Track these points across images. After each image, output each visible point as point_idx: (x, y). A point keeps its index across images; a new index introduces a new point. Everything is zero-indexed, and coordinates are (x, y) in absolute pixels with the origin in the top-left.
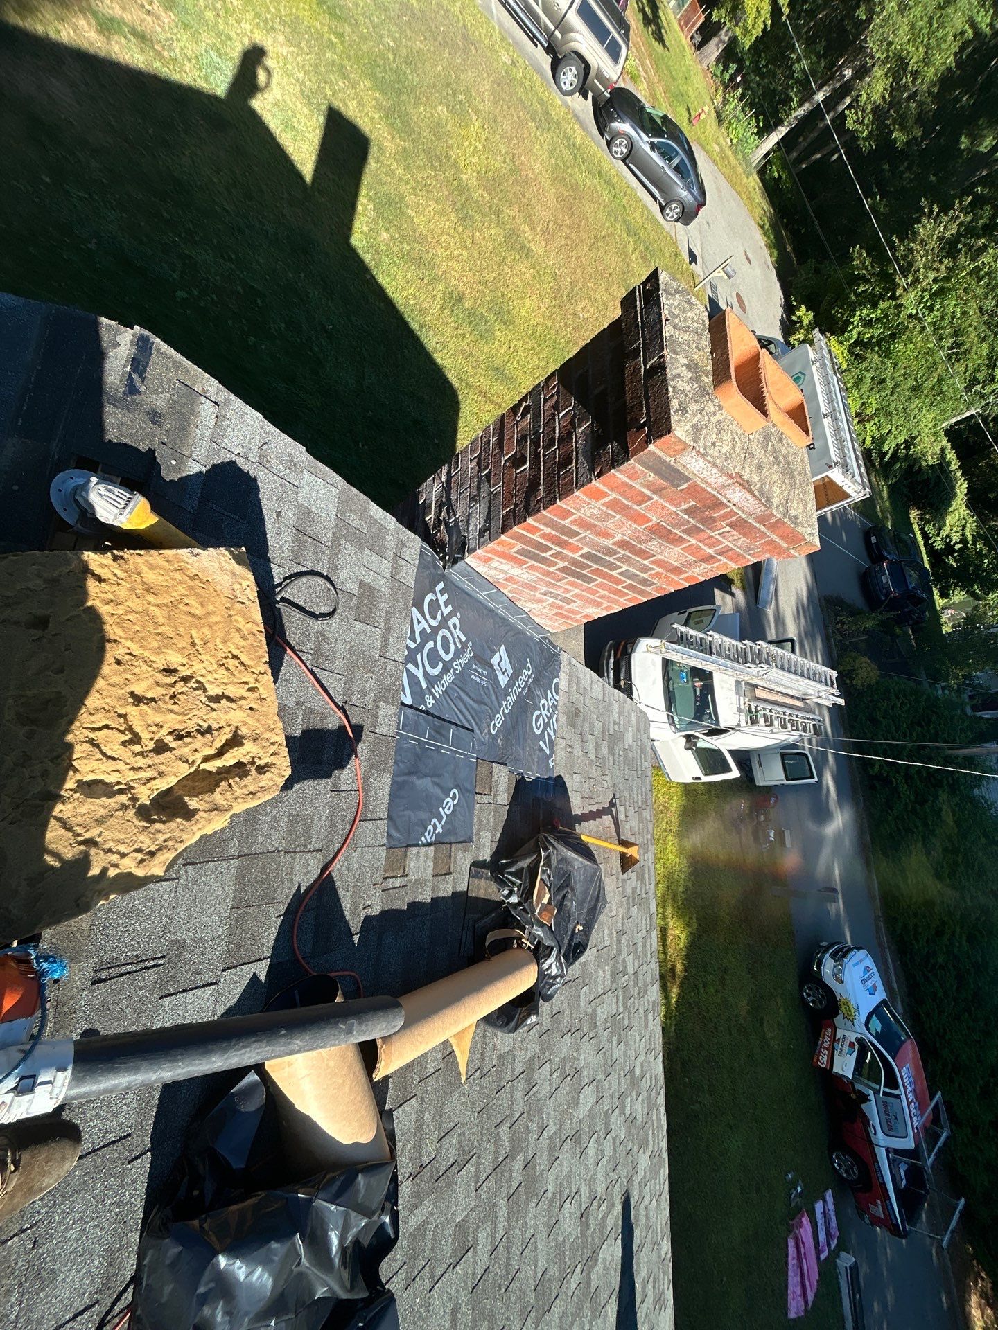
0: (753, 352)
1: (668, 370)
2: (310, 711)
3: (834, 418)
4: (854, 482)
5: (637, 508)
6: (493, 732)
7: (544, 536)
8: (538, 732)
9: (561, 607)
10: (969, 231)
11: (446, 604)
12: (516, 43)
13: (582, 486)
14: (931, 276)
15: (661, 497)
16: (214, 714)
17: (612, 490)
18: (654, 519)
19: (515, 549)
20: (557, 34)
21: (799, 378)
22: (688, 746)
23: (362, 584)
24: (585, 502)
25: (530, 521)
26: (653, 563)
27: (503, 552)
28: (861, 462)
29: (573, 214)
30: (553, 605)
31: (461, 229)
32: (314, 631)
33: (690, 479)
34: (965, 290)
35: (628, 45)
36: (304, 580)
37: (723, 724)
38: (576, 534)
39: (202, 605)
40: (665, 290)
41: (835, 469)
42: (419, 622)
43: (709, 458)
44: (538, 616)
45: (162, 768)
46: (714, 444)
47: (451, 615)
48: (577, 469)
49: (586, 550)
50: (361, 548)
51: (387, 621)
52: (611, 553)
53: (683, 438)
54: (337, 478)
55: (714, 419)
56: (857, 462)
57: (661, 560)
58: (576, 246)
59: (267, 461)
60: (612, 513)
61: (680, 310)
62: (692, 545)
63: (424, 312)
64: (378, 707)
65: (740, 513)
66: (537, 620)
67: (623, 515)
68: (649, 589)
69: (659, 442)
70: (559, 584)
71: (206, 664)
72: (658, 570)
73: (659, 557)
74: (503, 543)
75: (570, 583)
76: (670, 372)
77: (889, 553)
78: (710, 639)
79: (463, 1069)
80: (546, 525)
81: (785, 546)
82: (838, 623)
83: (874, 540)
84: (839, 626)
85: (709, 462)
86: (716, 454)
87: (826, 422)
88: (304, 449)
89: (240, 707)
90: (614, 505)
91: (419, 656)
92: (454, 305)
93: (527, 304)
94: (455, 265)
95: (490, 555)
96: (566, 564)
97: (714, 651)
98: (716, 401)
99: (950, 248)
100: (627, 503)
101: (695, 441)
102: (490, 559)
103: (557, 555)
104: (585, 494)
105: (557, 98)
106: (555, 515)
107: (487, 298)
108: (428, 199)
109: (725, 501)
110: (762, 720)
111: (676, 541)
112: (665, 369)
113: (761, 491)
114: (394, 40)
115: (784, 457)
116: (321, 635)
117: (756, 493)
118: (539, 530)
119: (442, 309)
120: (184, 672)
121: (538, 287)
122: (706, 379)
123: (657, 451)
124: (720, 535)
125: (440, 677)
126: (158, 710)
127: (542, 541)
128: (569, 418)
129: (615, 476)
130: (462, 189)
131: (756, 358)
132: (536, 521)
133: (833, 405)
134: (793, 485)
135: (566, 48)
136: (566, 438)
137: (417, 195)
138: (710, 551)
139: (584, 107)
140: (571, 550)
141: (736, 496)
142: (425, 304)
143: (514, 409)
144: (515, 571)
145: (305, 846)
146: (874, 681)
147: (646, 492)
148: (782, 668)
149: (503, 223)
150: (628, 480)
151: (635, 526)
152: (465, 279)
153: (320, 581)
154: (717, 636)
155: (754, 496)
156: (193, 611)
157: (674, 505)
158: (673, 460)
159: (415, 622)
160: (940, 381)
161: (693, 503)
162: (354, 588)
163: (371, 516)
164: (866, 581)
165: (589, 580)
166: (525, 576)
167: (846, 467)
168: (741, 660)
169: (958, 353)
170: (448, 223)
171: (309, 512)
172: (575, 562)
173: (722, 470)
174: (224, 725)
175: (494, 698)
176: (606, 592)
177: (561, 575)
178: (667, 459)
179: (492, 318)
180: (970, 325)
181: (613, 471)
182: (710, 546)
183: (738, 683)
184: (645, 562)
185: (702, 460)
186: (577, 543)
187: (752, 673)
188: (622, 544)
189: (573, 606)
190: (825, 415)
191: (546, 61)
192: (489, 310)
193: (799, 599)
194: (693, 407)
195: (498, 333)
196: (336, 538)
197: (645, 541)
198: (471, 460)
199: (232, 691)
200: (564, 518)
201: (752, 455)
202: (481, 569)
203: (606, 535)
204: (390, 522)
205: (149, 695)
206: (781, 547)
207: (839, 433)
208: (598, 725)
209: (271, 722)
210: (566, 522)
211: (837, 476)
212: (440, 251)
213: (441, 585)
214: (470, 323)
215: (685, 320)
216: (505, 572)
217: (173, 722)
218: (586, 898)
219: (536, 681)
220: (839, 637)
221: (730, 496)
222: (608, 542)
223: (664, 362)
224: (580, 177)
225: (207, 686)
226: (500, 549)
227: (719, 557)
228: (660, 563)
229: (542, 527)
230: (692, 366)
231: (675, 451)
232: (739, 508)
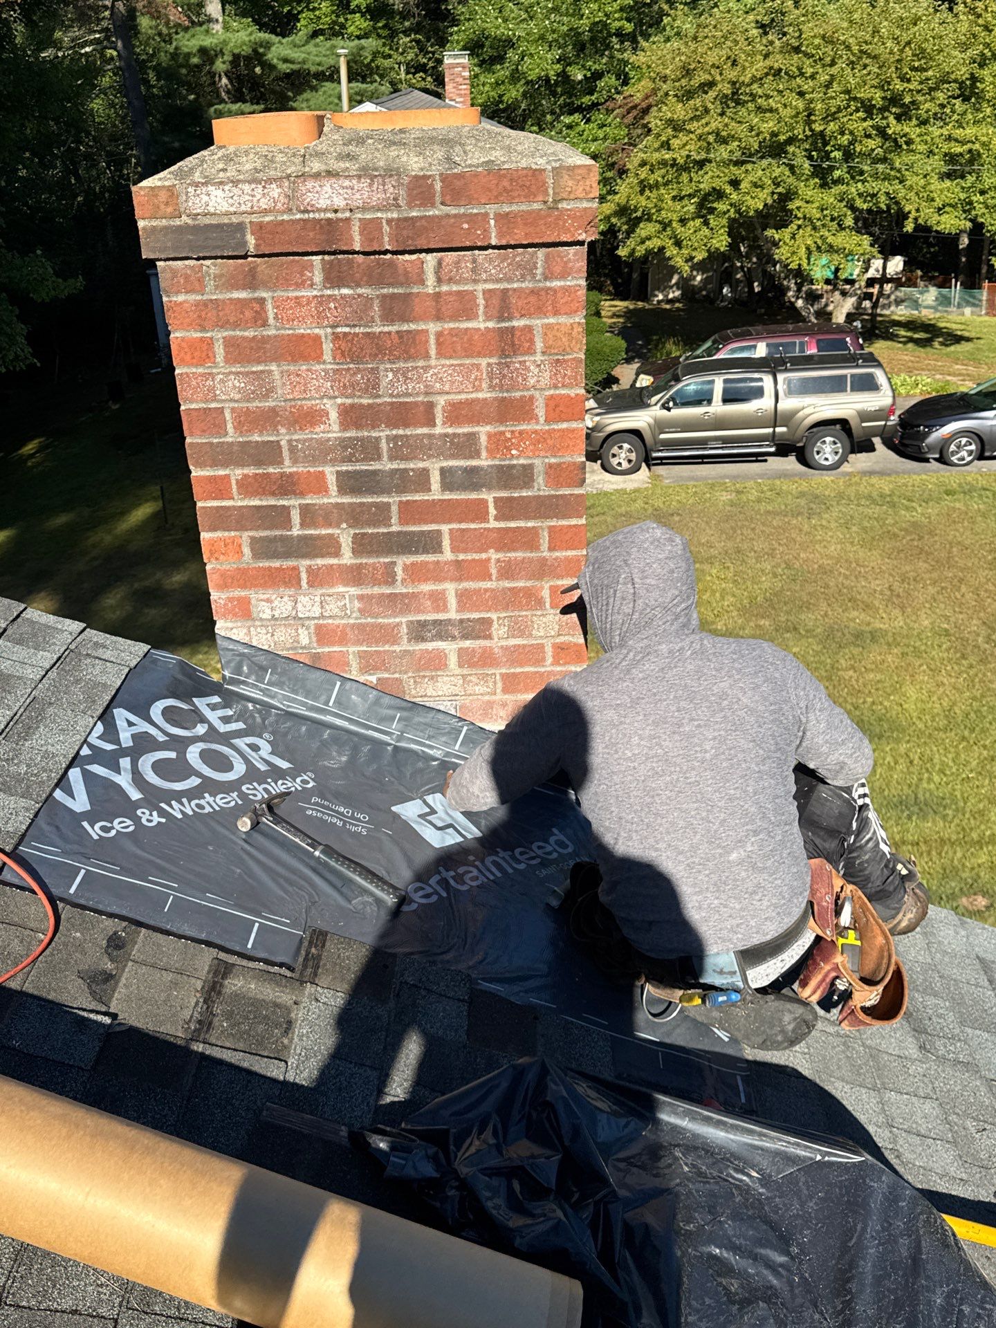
5: (271, 331)
7: (247, 487)
11: (227, 720)
15: (266, 286)
17: (204, 328)
19: (249, 552)
24: (205, 377)
25: (194, 472)
26: (451, 421)
27: (245, 572)
33: (240, 227)
38: (274, 448)
42: (132, 725)
47: (242, 733)
49: (329, 472)
52: (370, 450)
57: (454, 406)
60: (260, 368)
62: (439, 335)
65: (379, 215)
67: (274, 358)
69: (137, 211)
70: (402, 590)
72: (483, 431)
73: (441, 401)
74: (218, 549)
75: (415, 573)
81: (538, 206)
90: (240, 352)
95: (239, 593)
96: (348, 529)
100: (250, 333)
102: (248, 604)
103: (308, 518)
104: (185, 363)
106: (204, 433)
109: (330, 215)
111: (409, 347)
113: (366, 168)
118: (225, 481)
123: (156, 224)
124: (439, 280)
127: (256, 502)
129: (175, 304)
132: (200, 466)
140: (312, 491)
144: (309, 604)
147: (243, 295)
150: (196, 297)
155: (351, 176)
158: (185, 218)
165: (431, 543)
166: (334, 608)
172: (353, 516)
177: (377, 562)
178: (177, 222)
182: (468, 312)
184: (438, 430)
185: (210, 188)
188: (355, 416)
197: (374, 385)
200: (221, 429)
202: (261, 639)
203: (313, 417)
210: (234, 436)
216: (297, 621)
221: (323, 203)
222: (334, 429)
226: (229, 567)
227: (518, 324)
228: (457, 413)
231: (167, 204)
232: (364, 209)
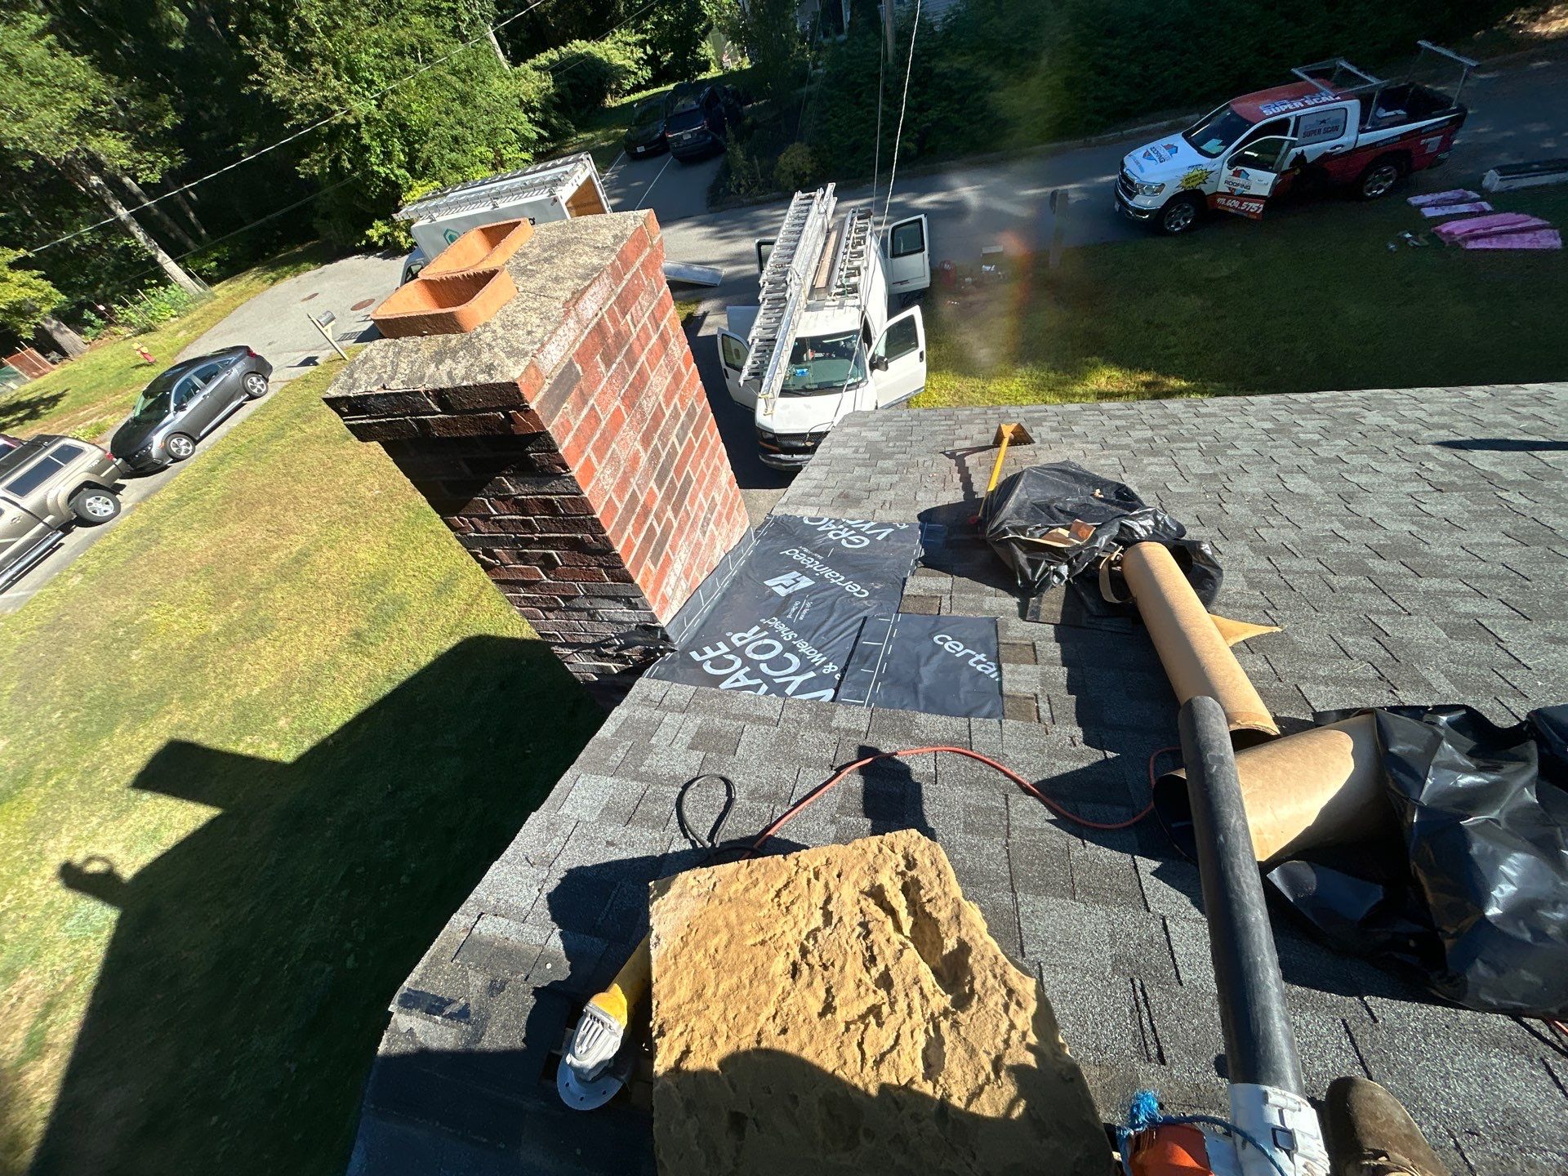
0: (423, 287)
1: (442, 386)
2: (841, 808)
3: (498, 195)
4: (573, 172)
5: (603, 424)
6: (867, 594)
7: (636, 533)
8: (867, 542)
9: (720, 514)
10: (280, 38)
11: (716, 649)
12: (58, 568)
13: (578, 487)
14: (334, 83)
15: (591, 395)
16: (846, 919)
17: (583, 452)
18: (617, 403)
19: (652, 567)
20: (47, 520)
21: (450, 237)
22: (883, 367)
23: (692, 747)
24: (597, 484)
25: (618, 549)
26: (668, 406)
27: (655, 581)
28: (550, 164)
29: (259, 502)
30: (718, 524)
31: (276, 633)
32: (747, 803)
33: (571, 363)
34: (349, 43)
35: (62, 437)
36: (687, 814)
37: (857, 326)
38: (634, 495)
39: (716, 933)
40: (349, 390)
41: (558, 194)
42: (737, 680)
43: (546, 339)
44: (730, 542)
45: (909, 979)
46: (529, 333)
47: (728, 643)
48: (558, 494)
49: (652, 484)
50: (650, 748)
51: (736, 718)
52: (656, 454)
53: (522, 368)
54: (568, 776)
55: (500, 332)
56: (549, 168)
57: (665, 396)
58: (295, 498)
59: (548, 856)
60: (610, 452)
61: (372, 372)
62: (647, 359)
63: (372, 677)
64: (838, 728)
65: (610, 303)
66: (735, 541)
67: (612, 440)
68: (699, 411)
69: (527, 397)
70: (692, 516)
71: (786, 928)
72: (676, 400)
73: (661, 398)
74: (644, 582)
75: (692, 503)
76: (446, 384)
77: (657, 131)
78: (757, 341)
79: (1265, 630)
80: (623, 530)
81: (648, 249)
82: (738, 191)
83: (640, 149)
84: (742, 190)
85: (550, 338)
86: (541, 330)
87: (503, 205)
88: (534, 814)
89: (837, 888)
90: (600, 451)
91: (777, 681)
92: (364, 642)
93: (361, 555)
94: (317, 640)
95: (659, 597)
96: (669, 508)
97: (771, 336)
98: (479, 330)
99: (299, 61)
100: (597, 435)
101: (526, 354)
102: (663, 596)
103: (658, 518)
104: (587, 485)
105: (123, 520)
106: (612, 519)
107: (357, 602)
108: (240, 671)
109: (596, 320)
110: (853, 280)
111: (642, 378)
112: (442, 390)
113: (584, 278)
114: (54, 710)
115: (545, 250)
116: (753, 795)
117: (588, 282)
118: (629, 539)
119: (369, 656)
120: (795, 954)
121: (343, 544)
122: (454, 342)
123: (538, 398)
124: (635, 326)
125: (802, 656)
126: (841, 985)
127: (642, 535)
128: (498, 503)
129: (567, 449)
130: (229, 631)
131: (429, 284)
132: (618, 543)
133: (483, 197)
134: (578, 241)
135: (65, 510)
136: (522, 507)
137: (236, 685)
138: (655, 338)
139: (133, 489)
140: (653, 502)
141: (590, 307)
142: (364, 675)
143: (487, 568)
144: (677, 567)
145: (1001, 814)
146: (808, 150)
147: (585, 412)
148: (791, 256)
149: (269, 584)
150: (571, 434)
151: (625, 426)
152: (334, 629)
153: (689, 795)
154: (753, 333)
155: (590, 285)
156: (724, 943)
157: (600, 381)
158: (547, 381)
159: (737, 685)
160: (454, 72)
161: (598, 357)
162: (696, 757)
163: (613, 736)
164: (689, 158)
165: (688, 480)
166: (683, 556)
167: (556, 182)
168: (782, 305)
169: (423, 51)
170: (268, 649)
171: (607, 808)
172: (667, 497)
173: (560, 324)
174: (858, 907)
175: (826, 593)
176: (702, 461)
177: (682, 513)
178: (546, 387)
179: (379, 596)
180: (390, 37)
181: (560, 451)
182: (649, 338)
183: (809, 308)
184: (667, 415)
185: (548, 346)
186: (645, 494)
187: (797, 291)
188: (646, 440)
189: (719, 499)
190: (495, 206)
191: (80, 533)
192: (370, 601)
193: (710, 237)
194: (486, 357)
195: (398, 590)
196: (638, 777)
197: (643, 414)
198: (547, 619)
199: (818, 898)
200: (615, 509)
201: (543, 288)
202: (675, 607)
203: (635, 459)
204: (619, 714)
205: (823, 995)
206: (650, 255)
207: (516, 190)
208: (858, 471)
209: (855, 853)
210: (620, 507)
211: (565, 193)
212: (301, 658)
213: (694, 654)
214: (385, 622)
215: (385, 366)
216: (679, 579)
217: (854, 967)
218: (1063, 485)
219: (805, 544)
220: (755, 190)
221: (590, 314)
222: (644, 458)
223: (434, 391)
224: (215, 492)
225: (812, 927)
226: (651, 586)
227: (662, 327)
228: (669, 397)
229: (626, 535)
230: (439, 358)
231: (537, 378)
232: (604, 304)
